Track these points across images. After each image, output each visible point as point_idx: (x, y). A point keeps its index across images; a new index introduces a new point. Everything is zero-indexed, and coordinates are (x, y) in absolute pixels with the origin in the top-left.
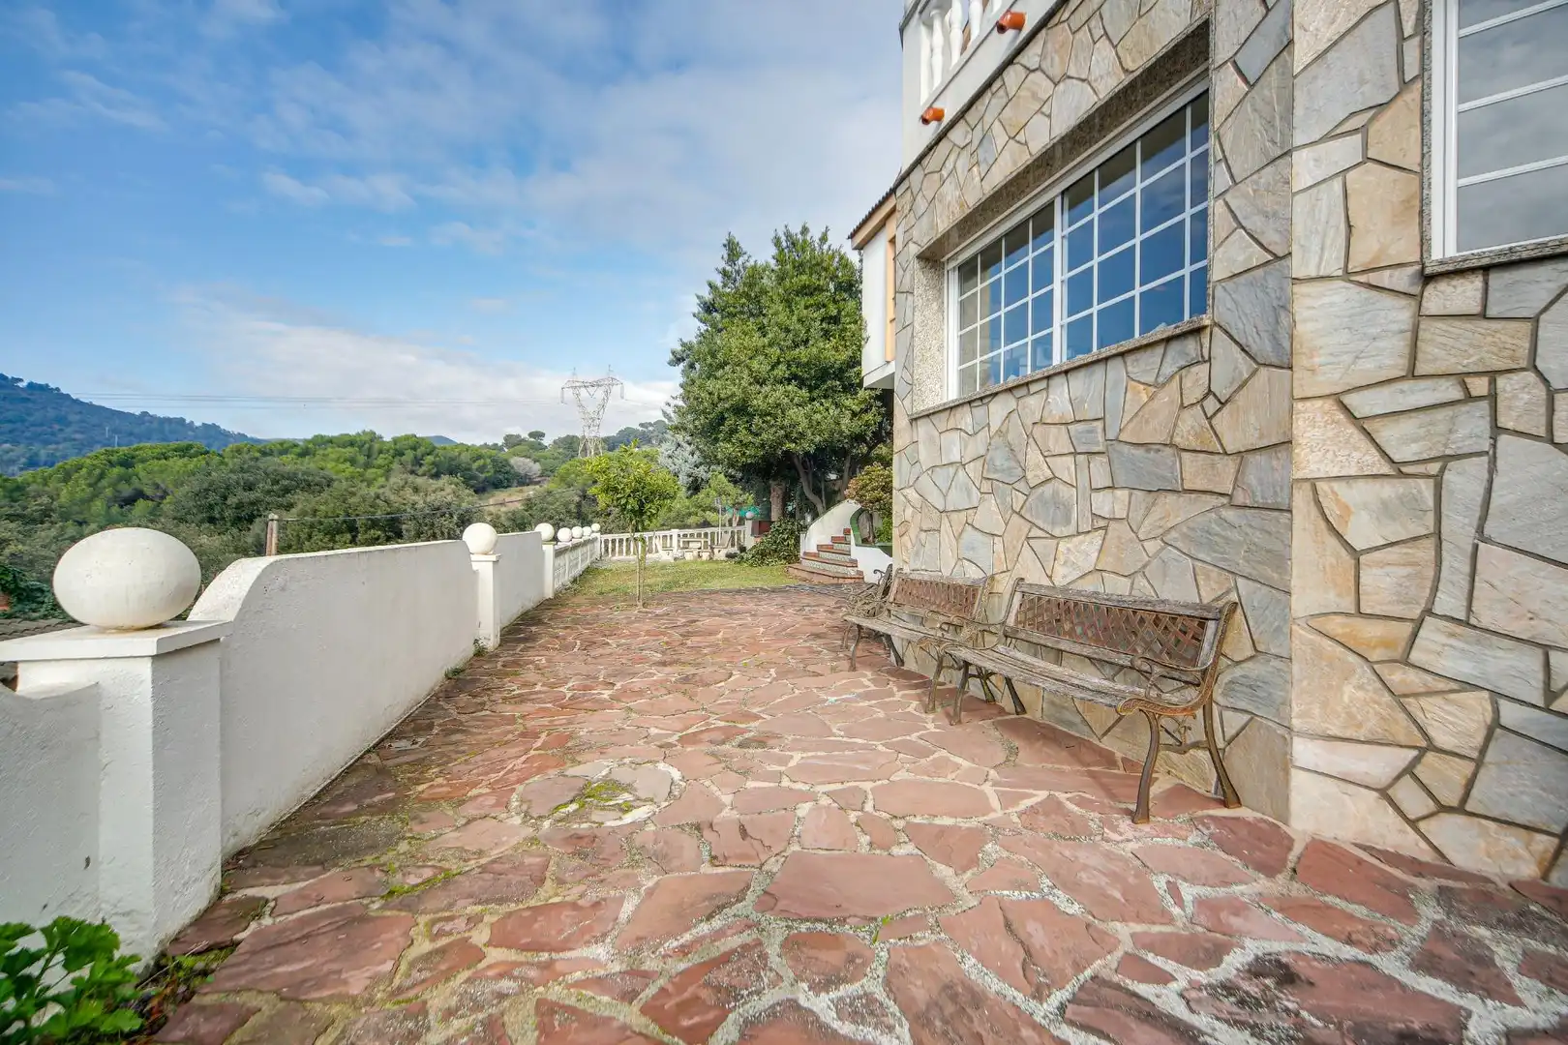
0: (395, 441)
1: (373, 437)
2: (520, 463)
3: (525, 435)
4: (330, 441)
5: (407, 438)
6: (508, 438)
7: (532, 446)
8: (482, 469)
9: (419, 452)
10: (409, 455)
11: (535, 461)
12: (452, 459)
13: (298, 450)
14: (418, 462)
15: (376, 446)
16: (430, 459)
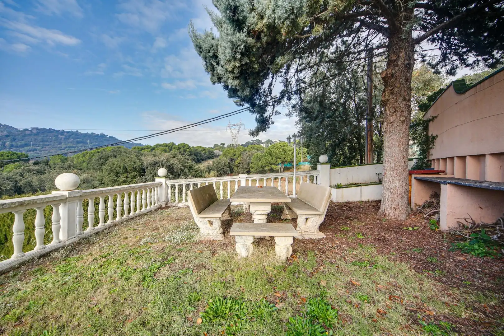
0: (179, 145)
1: (173, 144)
2: (216, 152)
3: (219, 144)
4: (161, 145)
5: (182, 144)
6: (215, 145)
7: (221, 147)
8: (205, 153)
9: (185, 148)
10: (182, 149)
11: (221, 151)
12: (196, 150)
13: (151, 148)
14: (185, 151)
15: (173, 147)
16: (188, 150)
